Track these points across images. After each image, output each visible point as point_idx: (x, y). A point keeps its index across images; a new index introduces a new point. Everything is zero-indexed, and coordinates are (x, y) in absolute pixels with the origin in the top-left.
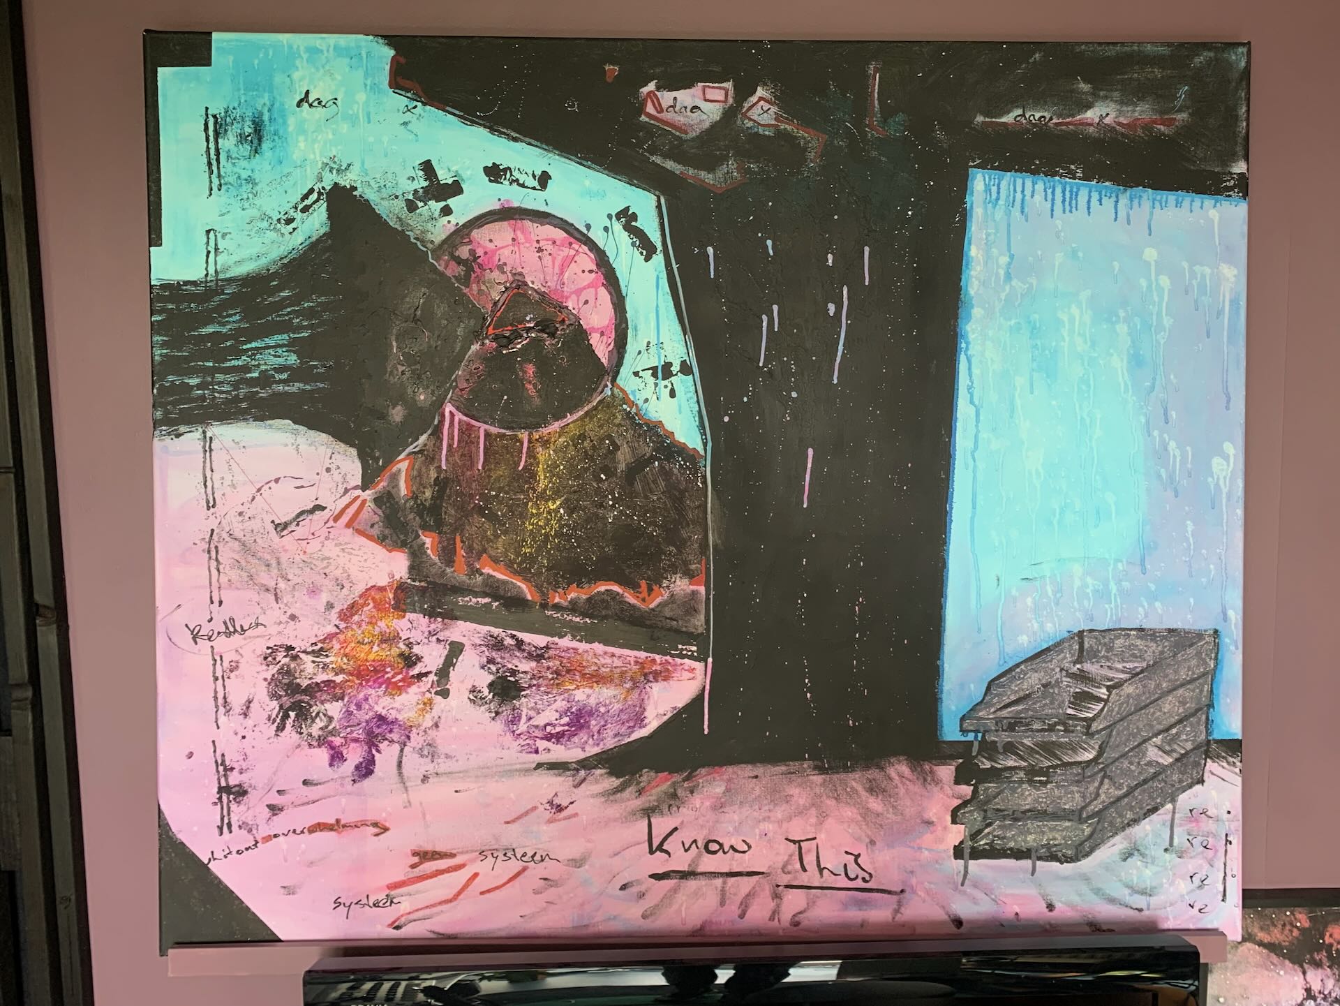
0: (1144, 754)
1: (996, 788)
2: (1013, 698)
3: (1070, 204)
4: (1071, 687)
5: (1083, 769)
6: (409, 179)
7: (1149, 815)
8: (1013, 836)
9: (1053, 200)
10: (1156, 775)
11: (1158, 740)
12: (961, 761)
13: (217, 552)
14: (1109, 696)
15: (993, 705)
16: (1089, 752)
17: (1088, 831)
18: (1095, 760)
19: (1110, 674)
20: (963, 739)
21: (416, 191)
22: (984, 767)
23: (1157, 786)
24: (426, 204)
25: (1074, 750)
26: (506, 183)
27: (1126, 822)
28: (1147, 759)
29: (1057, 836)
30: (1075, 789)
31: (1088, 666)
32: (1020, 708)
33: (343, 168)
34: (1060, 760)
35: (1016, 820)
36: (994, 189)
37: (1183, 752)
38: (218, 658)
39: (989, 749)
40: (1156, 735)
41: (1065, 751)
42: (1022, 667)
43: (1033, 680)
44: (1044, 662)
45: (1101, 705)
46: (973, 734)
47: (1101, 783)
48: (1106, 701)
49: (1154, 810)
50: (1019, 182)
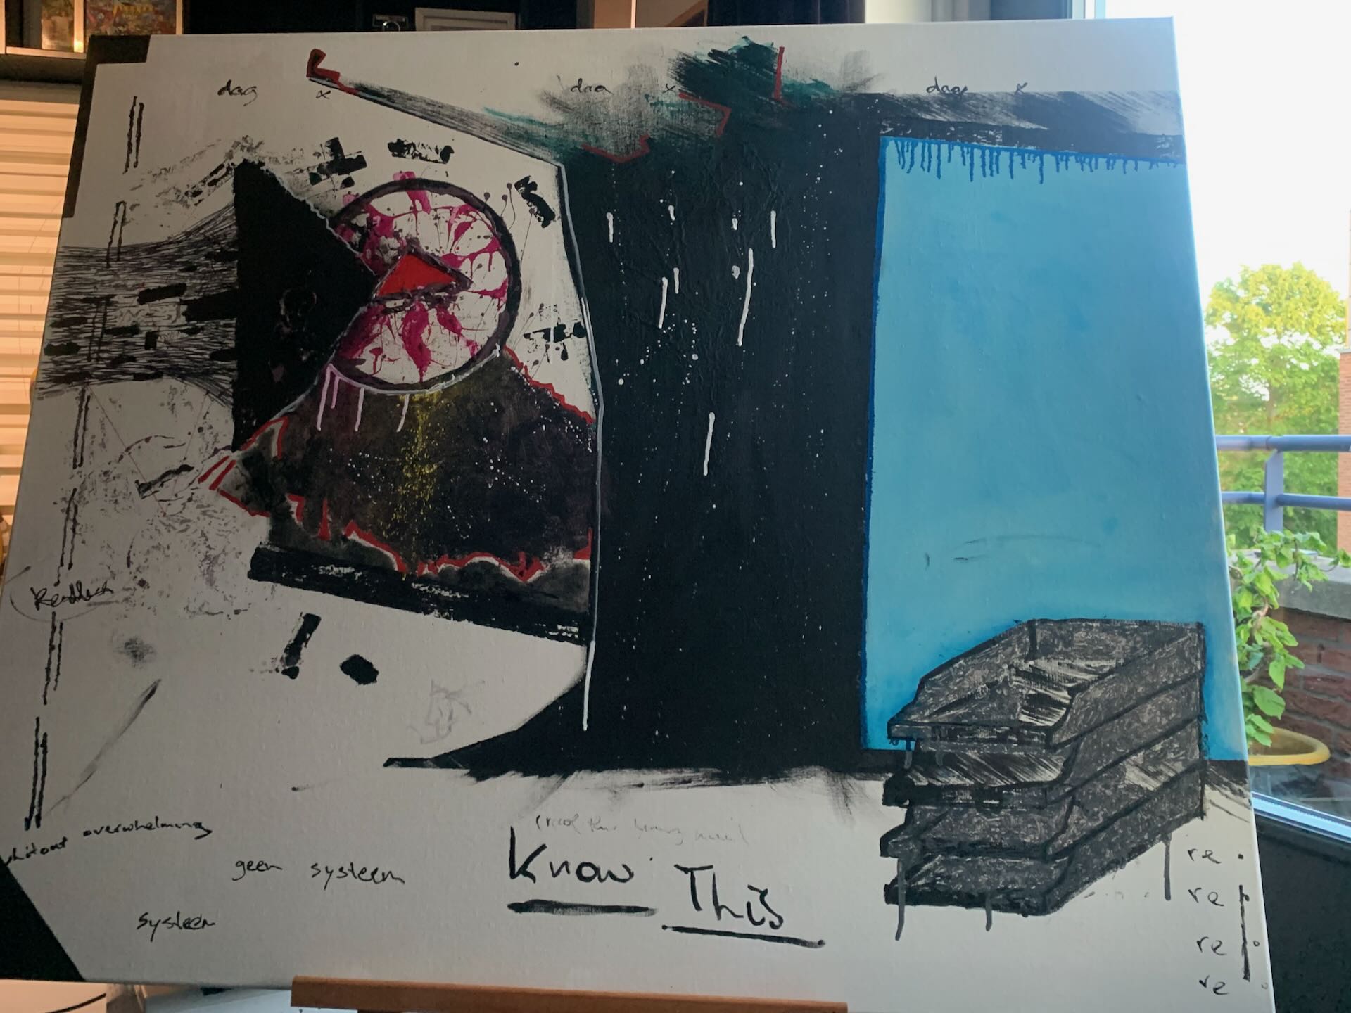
0: (1122, 776)
1: (935, 811)
2: (952, 699)
3: (991, 167)
4: (1023, 688)
5: (1044, 791)
6: (314, 154)
7: (1136, 856)
8: (960, 875)
9: (972, 165)
10: (1138, 805)
11: (1139, 758)
12: (890, 775)
13: (76, 512)
14: (1071, 701)
15: (929, 707)
16: (1052, 771)
17: (1056, 873)
18: (1058, 782)
19: (1072, 674)
20: (892, 747)
21: (320, 166)
22: (919, 784)
23: (1142, 819)
24: (328, 177)
25: (1033, 768)
26: (409, 157)
27: (1105, 863)
28: (1127, 782)
29: (1016, 878)
30: (1036, 817)
31: (1042, 663)
32: (961, 711)
33: (254, 146)
34: (1015, 779)
35: (963, 854)
36: (908, 156)
37: (1172, 774)
38: (58, 625)
39: (927, 763)
40: (1134, 752)
41: (1021, 768)
42: (962, 662)
43: (977, 678)
44: (988, 656)
45: (1062, 712)
46: (905, 742)
47: (1070, 811)
48: (1069, 707)
49: (1141, 849)
50: (934, 147)
